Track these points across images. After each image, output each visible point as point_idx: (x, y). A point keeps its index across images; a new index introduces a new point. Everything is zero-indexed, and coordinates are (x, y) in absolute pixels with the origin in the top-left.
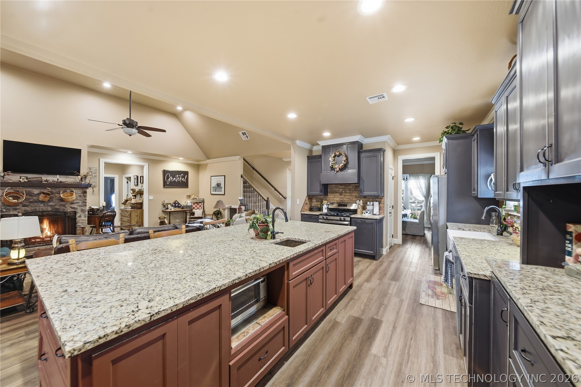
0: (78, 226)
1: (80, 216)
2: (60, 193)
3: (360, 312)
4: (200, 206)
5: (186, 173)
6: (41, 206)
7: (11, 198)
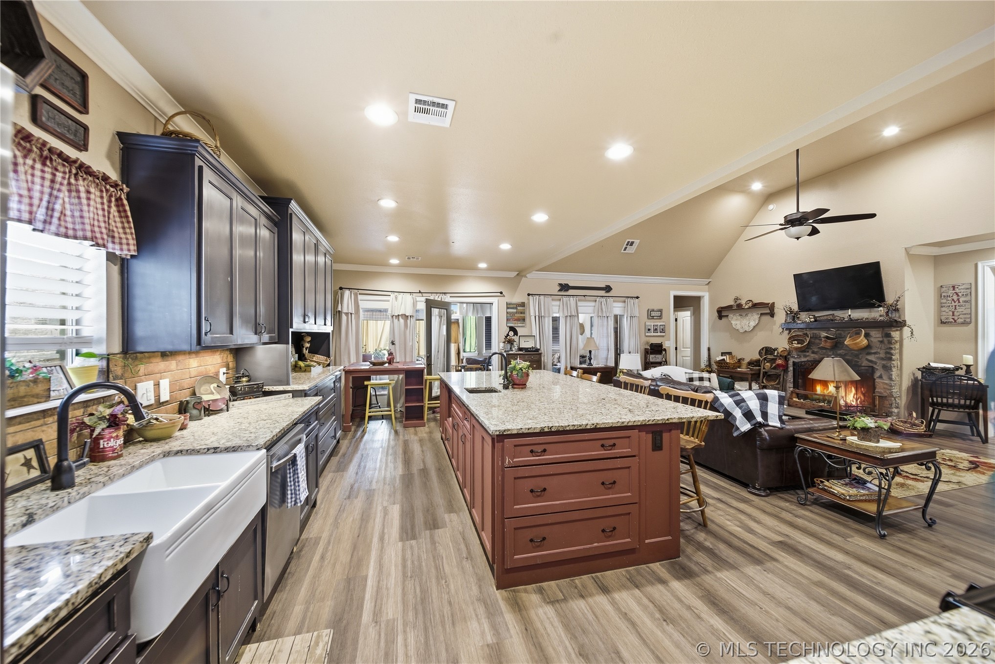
0: (877, 392)
1: (881, 377)
3: (436, 538)
7: (796, 342)
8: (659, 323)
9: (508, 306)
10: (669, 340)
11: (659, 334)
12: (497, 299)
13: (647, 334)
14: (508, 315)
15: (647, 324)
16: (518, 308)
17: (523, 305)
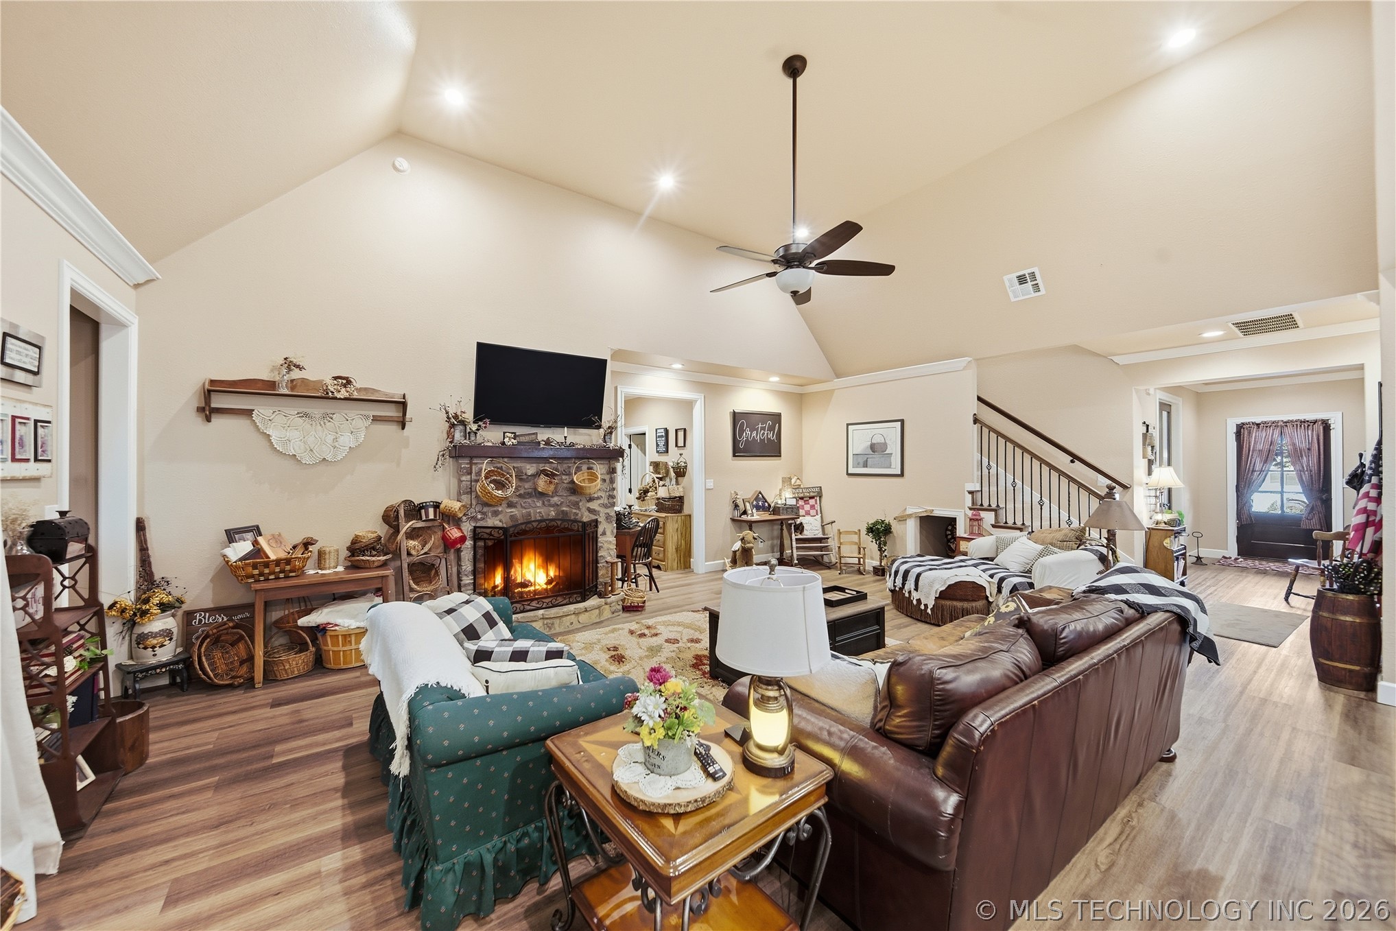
0: (600, 556)
2: (569, 474)
4: (813, 507)
5: (776, 418)
6: (538, 504)
7: (493, 485)
8: (31, 408)
10: (57, 500)
11: (33, 467)
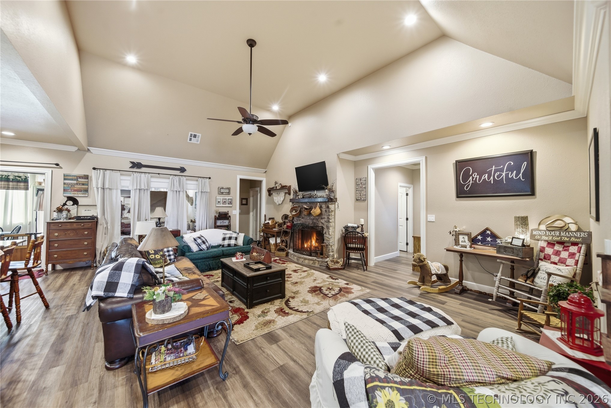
0: (324, 242)
1: (326, 233)
4: (572, 255)
7: (294, 211)
8: (227, 197)
9: (66, 178)
10: (236, 209)
11: (227, 205)
12: (50, 170)
13: (217, 205)
14: (66, 186)
15: (218, 197)
16: (79, 180)
17: (86, 177)
